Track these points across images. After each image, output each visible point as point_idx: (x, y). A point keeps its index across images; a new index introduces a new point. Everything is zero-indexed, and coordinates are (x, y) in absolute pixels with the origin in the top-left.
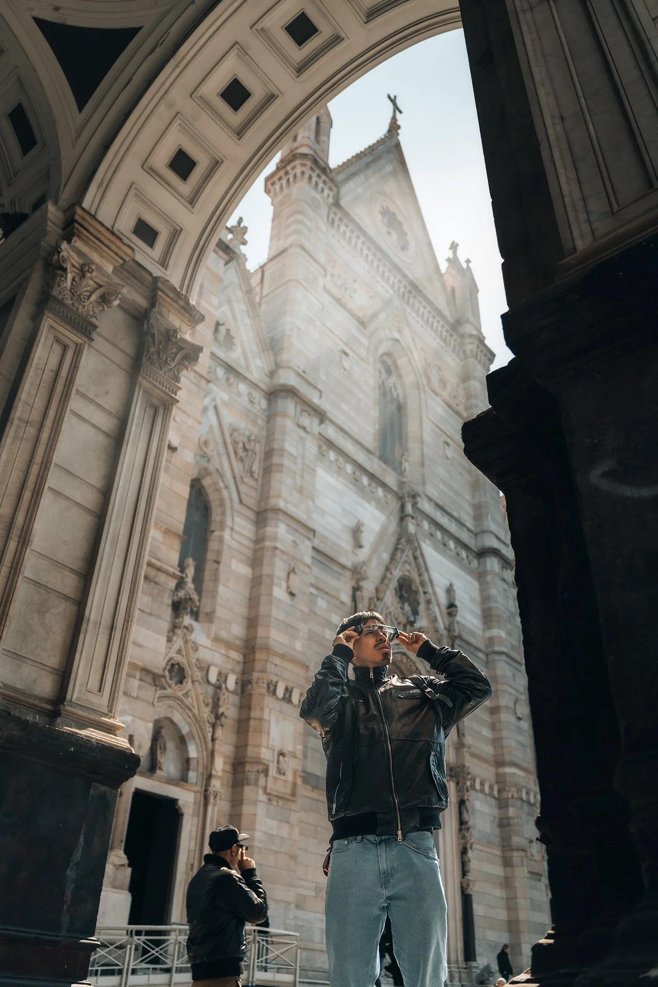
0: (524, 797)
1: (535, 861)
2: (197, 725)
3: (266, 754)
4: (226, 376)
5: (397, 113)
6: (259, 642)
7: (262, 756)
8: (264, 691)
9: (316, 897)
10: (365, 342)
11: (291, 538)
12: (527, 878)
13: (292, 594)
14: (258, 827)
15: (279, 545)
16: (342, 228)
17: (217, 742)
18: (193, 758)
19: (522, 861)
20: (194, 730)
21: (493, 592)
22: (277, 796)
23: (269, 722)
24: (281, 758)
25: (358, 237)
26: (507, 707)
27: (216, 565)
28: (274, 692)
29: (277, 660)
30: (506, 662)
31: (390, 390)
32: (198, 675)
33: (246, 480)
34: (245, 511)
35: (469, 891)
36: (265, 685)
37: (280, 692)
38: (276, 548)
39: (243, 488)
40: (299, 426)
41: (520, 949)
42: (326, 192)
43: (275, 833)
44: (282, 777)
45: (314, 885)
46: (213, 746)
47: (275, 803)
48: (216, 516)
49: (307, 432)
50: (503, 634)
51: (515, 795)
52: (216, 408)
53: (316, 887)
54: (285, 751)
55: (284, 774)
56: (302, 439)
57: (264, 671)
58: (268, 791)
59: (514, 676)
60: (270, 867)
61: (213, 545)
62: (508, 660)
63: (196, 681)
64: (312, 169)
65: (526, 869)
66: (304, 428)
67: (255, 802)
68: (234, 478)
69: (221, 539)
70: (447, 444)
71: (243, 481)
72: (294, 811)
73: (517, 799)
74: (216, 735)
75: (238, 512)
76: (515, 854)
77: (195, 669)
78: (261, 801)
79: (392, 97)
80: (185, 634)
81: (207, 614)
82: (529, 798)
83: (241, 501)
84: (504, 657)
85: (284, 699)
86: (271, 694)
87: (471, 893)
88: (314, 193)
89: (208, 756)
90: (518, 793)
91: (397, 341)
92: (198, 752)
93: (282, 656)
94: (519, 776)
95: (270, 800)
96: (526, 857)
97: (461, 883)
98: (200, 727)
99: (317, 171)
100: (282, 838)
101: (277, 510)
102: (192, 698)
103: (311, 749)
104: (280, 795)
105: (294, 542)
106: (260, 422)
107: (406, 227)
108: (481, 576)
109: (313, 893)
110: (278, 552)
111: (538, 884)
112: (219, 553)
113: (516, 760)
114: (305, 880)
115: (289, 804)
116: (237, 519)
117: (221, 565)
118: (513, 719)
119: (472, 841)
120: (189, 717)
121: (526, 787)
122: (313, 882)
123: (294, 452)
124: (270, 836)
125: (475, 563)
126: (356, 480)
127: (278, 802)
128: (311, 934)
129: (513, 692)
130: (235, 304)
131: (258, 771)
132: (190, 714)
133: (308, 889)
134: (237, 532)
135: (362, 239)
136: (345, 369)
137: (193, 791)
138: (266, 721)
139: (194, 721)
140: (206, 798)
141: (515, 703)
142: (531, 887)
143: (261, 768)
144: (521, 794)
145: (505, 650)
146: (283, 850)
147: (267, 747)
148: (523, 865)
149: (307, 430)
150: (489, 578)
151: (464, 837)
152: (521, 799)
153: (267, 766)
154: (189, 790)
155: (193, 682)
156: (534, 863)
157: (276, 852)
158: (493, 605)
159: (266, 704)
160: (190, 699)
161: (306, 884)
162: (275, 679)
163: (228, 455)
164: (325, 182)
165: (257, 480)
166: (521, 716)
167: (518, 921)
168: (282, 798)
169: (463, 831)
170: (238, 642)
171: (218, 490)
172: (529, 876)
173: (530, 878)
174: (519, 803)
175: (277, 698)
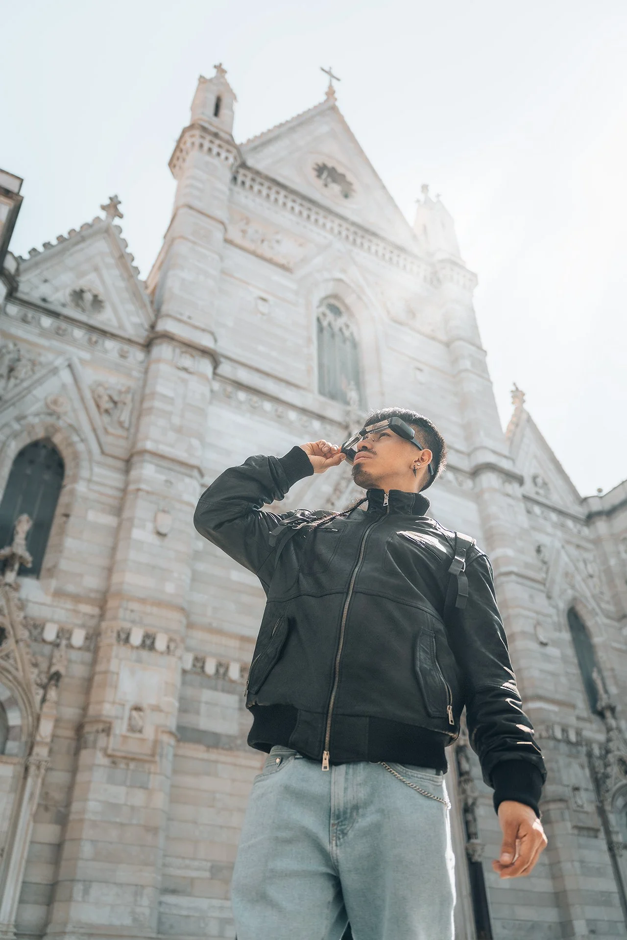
0: (559, 734)
1: (587, 813)
2: (20, 688)
3: (108, 710)
4: (87, 337)
5: (334, 81)
6: (113, 589)
7: (104, 712)
8: (113, 640)
9: (212, 879)
10: (293, 286)
11: (163, 478)
12: (572, 834)
13: (160, 534)
14: (91, 796)
15: (143, 486)
16: (256, 187)
17: (47, 704)
18: (14, 727)
19: (562, 814)
20: (17, 695)
21: (493, 509)
22: (125, 758)
23: (118, 674)
24: (134, 713)
25: (278, 193)
26: (523, 633)
27: (64, 519)
28: (127, 640)
29: (135, 606)
30: (518, 583)
31: (341, 330)
32: (24, 634)
33: (110, 430)
34: (110, 461)
35: (476, 858)
36: (115, 635)
37: (136, 638)
38: (138, 490)
39: (104, 439)
40: (179, 368)
41: (572, 928)
42: (224, 155)
43: (122, 801)
44: (138, 735)
45: (209, 864)
46: (41, 708)
47: (123, 766)
48: (69, 471)
49: (190, 373)
50: (510, 552)
51: (544, 734)
52: (70, 366)
53: (212, 867)
54: (145, 706)
55: (140, 731)
56: (184, 381)
57: (115, 618)
58: (110, 752)
59: (531, 597)
60: (111, 843)
61: (63, 499)
62: (520, 580)
63: (22, 640)
64: (202, 137)
65: (569, 825)
66: (185, 369)
67: (91, 768)
68: (94, 430)
69: (72, 492)
70: (420, 370)
71: (106, 431)
72: (155, 773)
73: (549, 738)
74: (48, 697)
75: (99, 463)
76: (552, 806)
77: (20, 627)
78: (99, 765)
79: (327, 69)
80: (6, 592)
81: (49, 570)
82: (567, 737)
83: (103, 452)
84: (513, 577)
85: (143, 645)
86: (122, 643)
87: (479, 860)
88: (208, 158)
89: (33, 720)
90: (547, 730)
91: (340, 280)
92: (22, 717)
93: (143, 601)
94: (549, 711)
95: (114, 763)
96: (568, 808)
97: (467, 849)
98: (24, 690)
99: (209, 138)
100: (133, 808)
101: (144, 452)
102: (15, 661)
103: (207, 703)
104: (130, 756)
105: (167, 481)
106: (135, 374)
107: (350, 177)
108: (477, 497)
109: (207, 874)
110: (140, 493)
111: (593, 842)
112: (68, 506)
113: (541, 692)
114: (194, 859)
115: (147, 766)
116: (97, 470)
117: (72, 519)
118: (534, 646)
119: (476, 794)
120: (10, 681)
121: (559, 724)
122: (205, 860)
123: (170, 394)
124: (114, 807)
125: (469, 484)
126: (279, 417)
127: (127, 765)
128: (202, 925)
129: (533, 615)
130: (104, 272)
131: (97, 732)
132: (10, 677)
133: (198, 869)
134: (97, 483)
135: (283, 192)
136: (263, 314)
137: (11, 763)
138: (113, 673)
139: (16, 684)
140: (27, 769)
141: (535, 627)
142: (580, 846)
143: (101, 727)
144: (553, 732)
145: (514, 569)
146: (134, 822)
147: (114, 703)
148: (563, 820)
149: (191, 370)
150: (486, 496)
151: (464, 792)
152: (554, 738)
153: (110, 723)
154: (6, 763)
155: (17, 642)
156: (582, 816)
157: (122, 825)
158: (493, 523)
159: (114, 654)
160: (11, 661)
161: (196, 864)
162: (127, 625)
163: (86, 409)
164: (220, 146)
165: (128, 430)
166: (545, 641)
167: (565, 891)
168: (133, 759)
169: (463, 784)
170: (93, 595)
171: (71, 444)
172: (576, 832)
173: (579, 835)
174: (551, 743)
175: (133, 647)
